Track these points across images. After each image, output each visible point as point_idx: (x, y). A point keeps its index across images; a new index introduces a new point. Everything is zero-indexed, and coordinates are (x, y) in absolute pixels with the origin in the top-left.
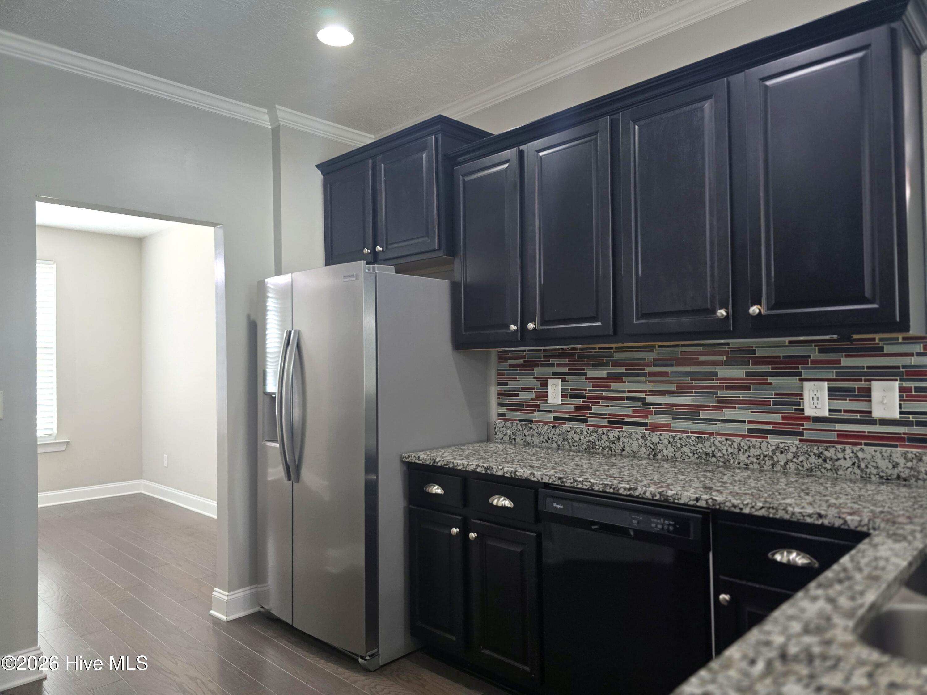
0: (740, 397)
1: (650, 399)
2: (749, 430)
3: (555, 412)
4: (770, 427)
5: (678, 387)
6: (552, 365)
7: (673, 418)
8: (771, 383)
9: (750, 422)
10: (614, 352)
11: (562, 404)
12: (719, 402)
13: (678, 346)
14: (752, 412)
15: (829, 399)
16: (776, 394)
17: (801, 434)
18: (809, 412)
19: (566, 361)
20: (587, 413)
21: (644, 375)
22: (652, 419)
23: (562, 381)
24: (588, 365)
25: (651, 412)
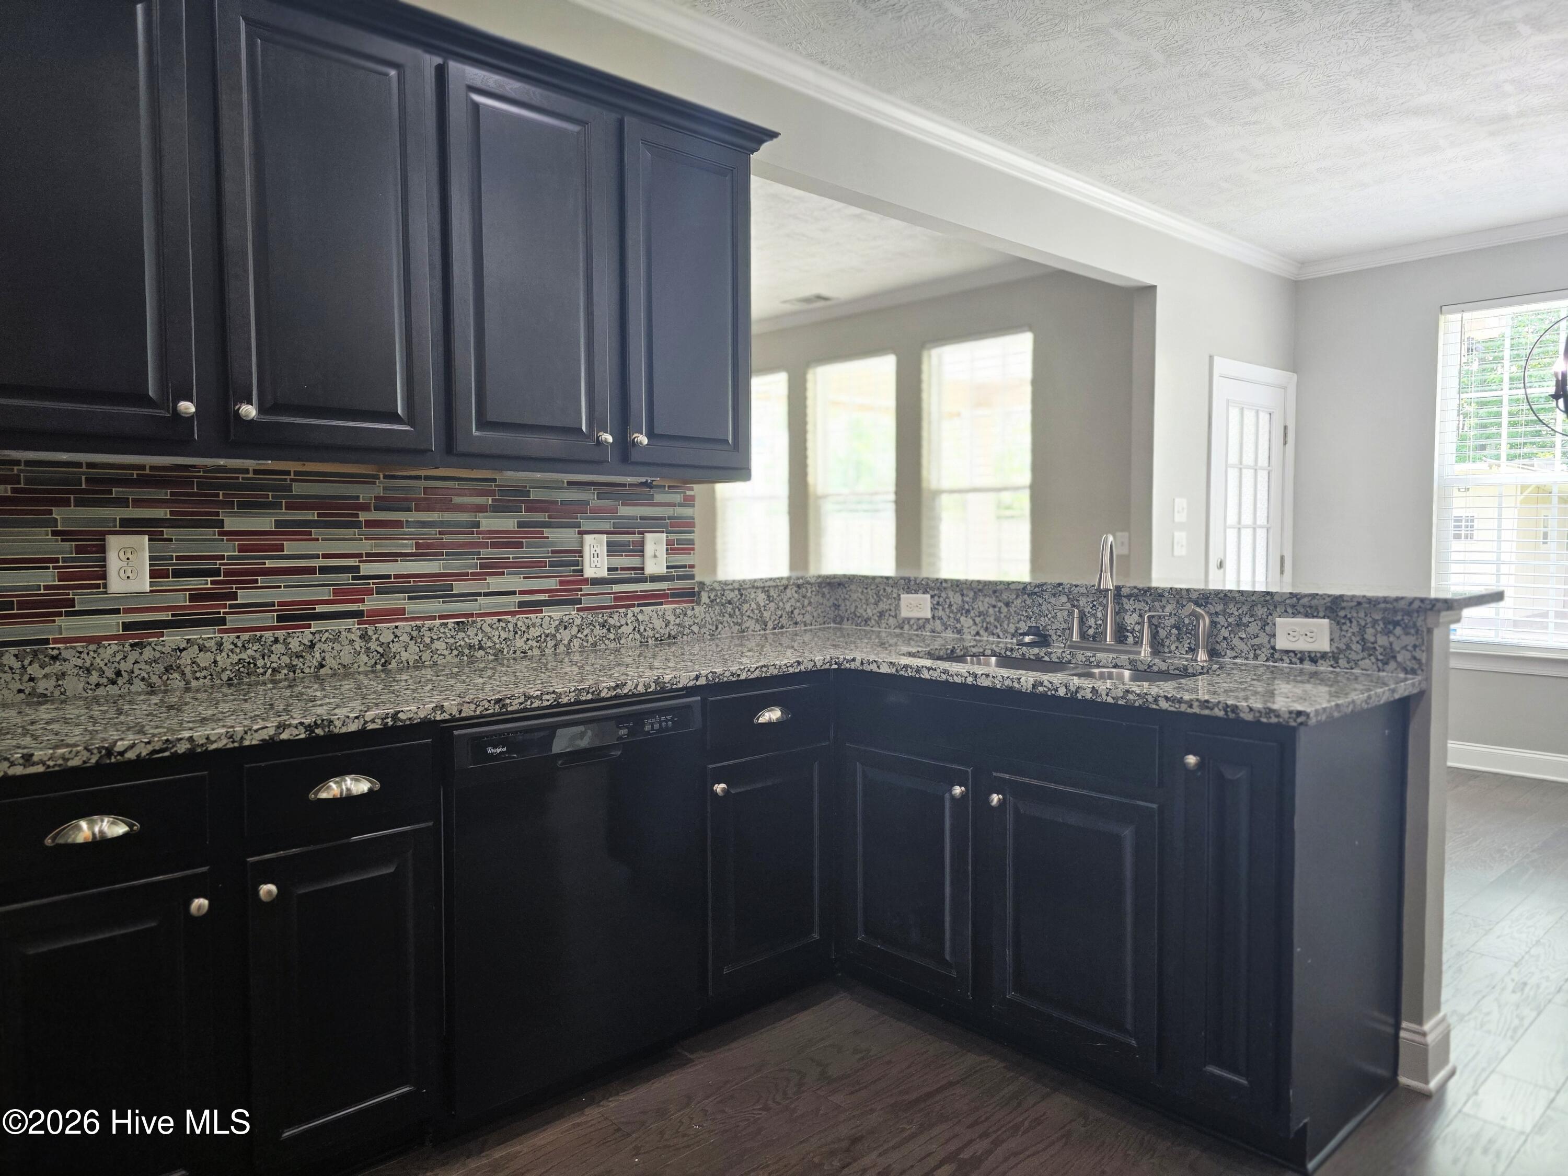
0: (509, 558)
1: (367, 569)
2: (521, 604)
3: (127, 611)
4: (545, 597)
5: (418, 546)
6: (122, 502)
7: (410, 598)
8: (548, 538)
9: (522, 593)
10: (292, 480)
11: (151, 591)
12: (482, 566)
14: (524, 578)
15: (608, 556)
16: (553, 552)
17: (579, 602)
18: (589, 573)
19: (165, 494)
20: (225, 606)
21: (357, 525)
22: (371, 603)
23: (150, 540)
24: (230, 504)
25: (370, 592)
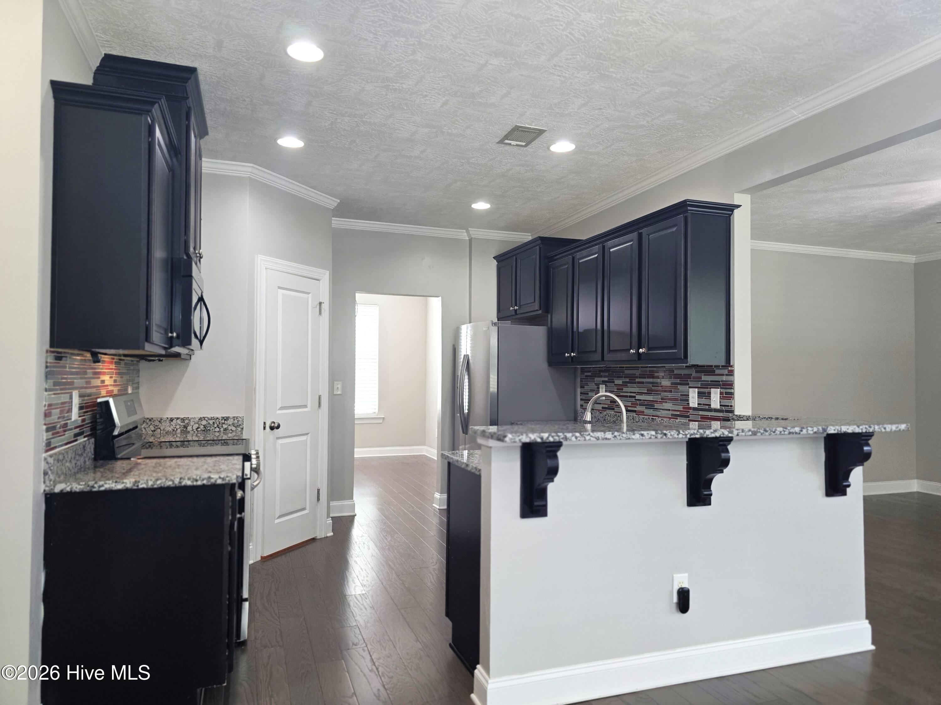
0: (668, 396)
1: (638, 397)
2: (672, 415)
3: (603, 404)
4: (678, 413)
5: (648, 390)
6: (601, 377)
7: (646, 408)
8: (679, 389)
9: (672, 410)
10: (625, 369)
11: (605, 399)
12: (662, 399)
13: (647, 367)
14: (673, 405)
15: (698, 398)
16: (681, 395)
17: (688, 417)
18: (691, 405)
19: (607, 374)
20: (614, 405)
21: (635, 383)
22: (638, 408)
23: (605, 386)
24: (615, 377)
25: (637, 405)
